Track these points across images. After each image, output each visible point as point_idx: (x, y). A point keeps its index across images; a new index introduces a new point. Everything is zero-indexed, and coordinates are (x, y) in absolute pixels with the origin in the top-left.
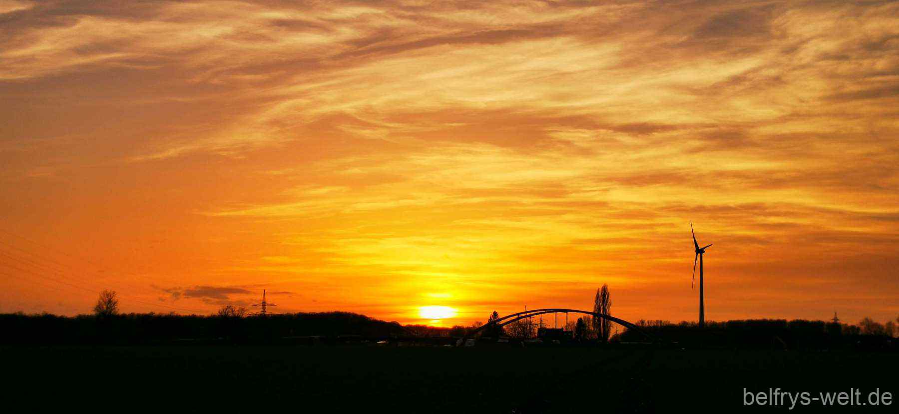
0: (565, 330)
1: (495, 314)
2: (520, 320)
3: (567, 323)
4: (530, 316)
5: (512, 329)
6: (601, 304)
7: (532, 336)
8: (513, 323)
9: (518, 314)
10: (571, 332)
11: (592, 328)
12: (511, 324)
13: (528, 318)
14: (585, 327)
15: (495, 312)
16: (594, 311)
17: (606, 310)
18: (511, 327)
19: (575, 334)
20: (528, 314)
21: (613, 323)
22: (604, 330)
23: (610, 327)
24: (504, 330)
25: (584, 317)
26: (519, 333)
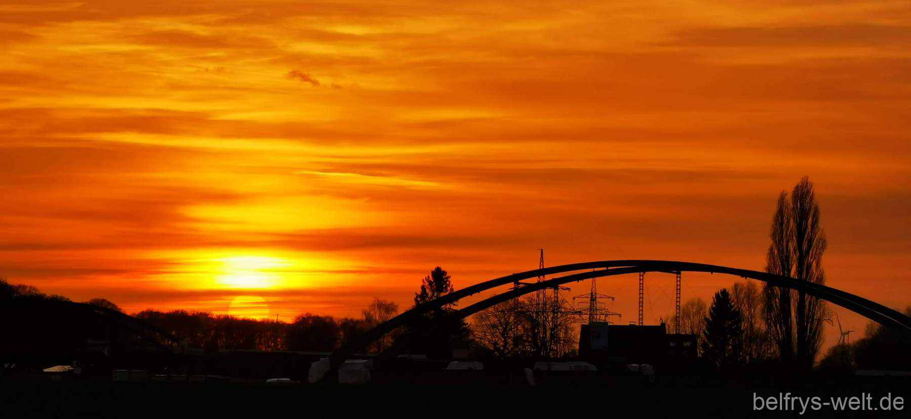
0: (671, 330)
1: (439, 277)
2: (521, 299)
3: (678, 308)
4: (554, 284)
5: (494, 326)
6: (792, 246)
7: (561, 349)
8: (501, 306)
9: (515, 278)
10: (692, 338)
11: (760, 325)
12: (491, 309)
13: (549, 292)
14: (739, 321)
15: (438, 269)
16: (768, 268)
17: (809, 267)
18: (493, 320)
19: (704, 345)
20: (548, 277)
21: (830, 306)
22: (802, 330)
23: (820, 321)
24: (468, 331)
25: (736, 286)
26: (517, 340)
